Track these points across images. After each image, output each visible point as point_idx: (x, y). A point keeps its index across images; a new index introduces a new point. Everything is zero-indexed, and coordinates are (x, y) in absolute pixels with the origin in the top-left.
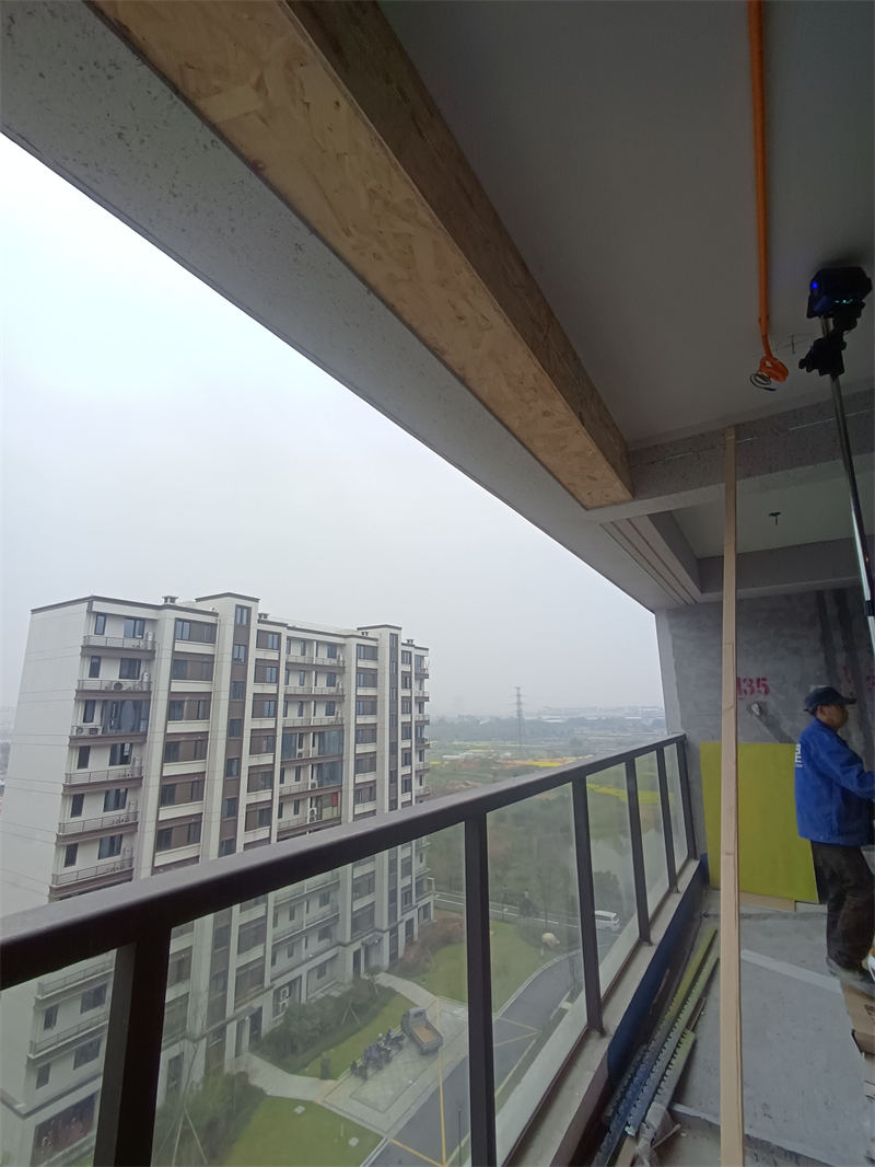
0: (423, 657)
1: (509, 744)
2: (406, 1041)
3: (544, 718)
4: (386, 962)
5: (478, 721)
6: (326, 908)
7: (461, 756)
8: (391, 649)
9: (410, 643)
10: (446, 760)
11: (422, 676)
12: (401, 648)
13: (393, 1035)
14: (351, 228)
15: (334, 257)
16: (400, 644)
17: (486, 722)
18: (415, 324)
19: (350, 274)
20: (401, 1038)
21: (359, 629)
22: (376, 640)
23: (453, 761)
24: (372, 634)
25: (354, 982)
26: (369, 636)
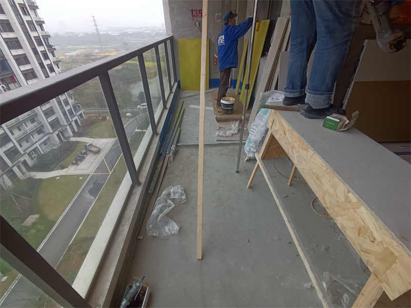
1: (96, 46)
2: (88, 152)
3: (109, 32)
4: (71, 134)
5: (77, 35)
6: (35, 124)
7: (74, 53)
10: (66, 55)
11: (34, 7)
13: (83, 152)
17: (81, 35)
20: (86, 152)
23: (71, 56)
25: (61, 143)
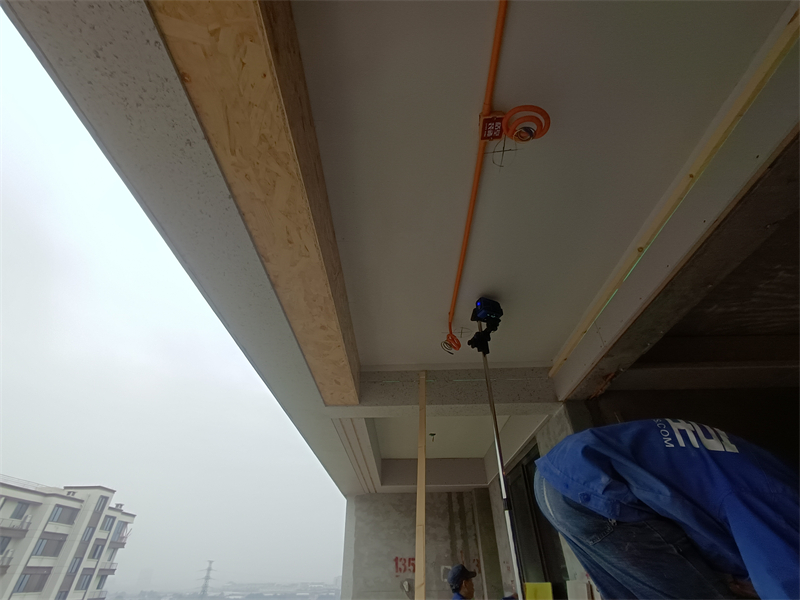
0: (126, 523)
8: (95, 512)
9: (118, 508)
11: (118, 544)
12: (106, 512)
14: (237, 151)
15: (215, 163)
16: (106, 508)
18: (254, 233)
19: (222, 179)
21: (66, 488)
22: (81, 501)
24: (79, 495)
26: (76, 496)
